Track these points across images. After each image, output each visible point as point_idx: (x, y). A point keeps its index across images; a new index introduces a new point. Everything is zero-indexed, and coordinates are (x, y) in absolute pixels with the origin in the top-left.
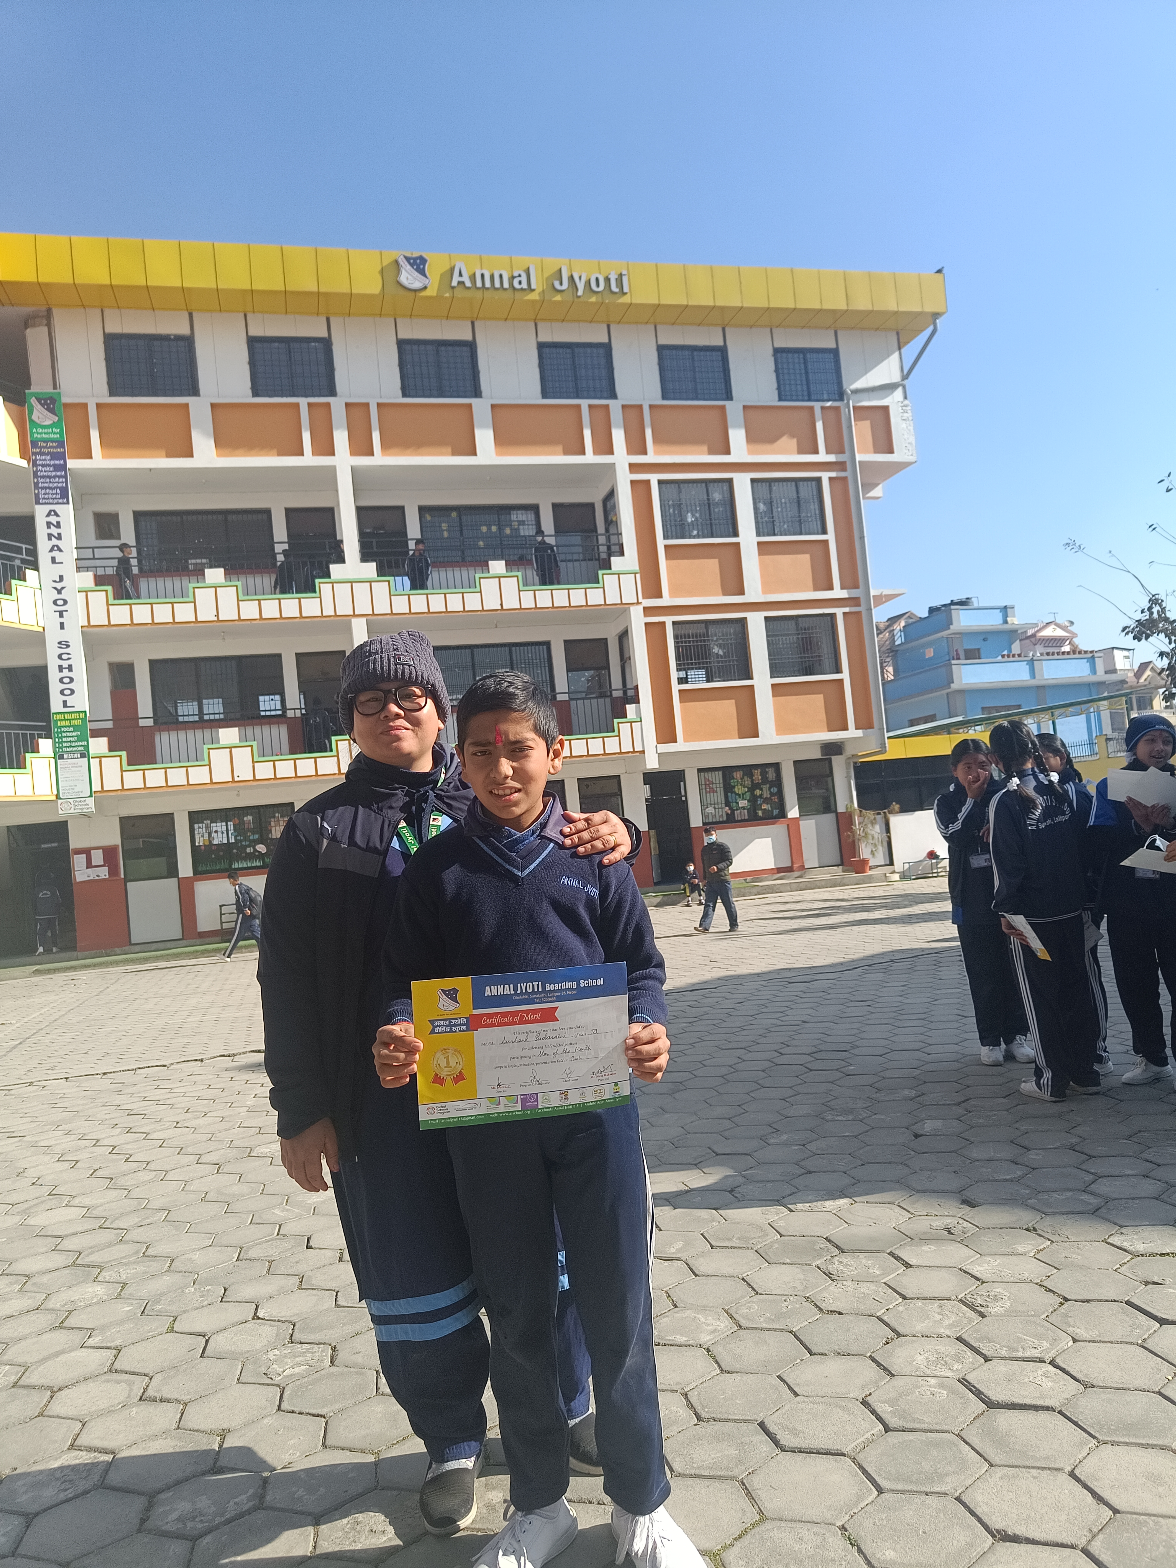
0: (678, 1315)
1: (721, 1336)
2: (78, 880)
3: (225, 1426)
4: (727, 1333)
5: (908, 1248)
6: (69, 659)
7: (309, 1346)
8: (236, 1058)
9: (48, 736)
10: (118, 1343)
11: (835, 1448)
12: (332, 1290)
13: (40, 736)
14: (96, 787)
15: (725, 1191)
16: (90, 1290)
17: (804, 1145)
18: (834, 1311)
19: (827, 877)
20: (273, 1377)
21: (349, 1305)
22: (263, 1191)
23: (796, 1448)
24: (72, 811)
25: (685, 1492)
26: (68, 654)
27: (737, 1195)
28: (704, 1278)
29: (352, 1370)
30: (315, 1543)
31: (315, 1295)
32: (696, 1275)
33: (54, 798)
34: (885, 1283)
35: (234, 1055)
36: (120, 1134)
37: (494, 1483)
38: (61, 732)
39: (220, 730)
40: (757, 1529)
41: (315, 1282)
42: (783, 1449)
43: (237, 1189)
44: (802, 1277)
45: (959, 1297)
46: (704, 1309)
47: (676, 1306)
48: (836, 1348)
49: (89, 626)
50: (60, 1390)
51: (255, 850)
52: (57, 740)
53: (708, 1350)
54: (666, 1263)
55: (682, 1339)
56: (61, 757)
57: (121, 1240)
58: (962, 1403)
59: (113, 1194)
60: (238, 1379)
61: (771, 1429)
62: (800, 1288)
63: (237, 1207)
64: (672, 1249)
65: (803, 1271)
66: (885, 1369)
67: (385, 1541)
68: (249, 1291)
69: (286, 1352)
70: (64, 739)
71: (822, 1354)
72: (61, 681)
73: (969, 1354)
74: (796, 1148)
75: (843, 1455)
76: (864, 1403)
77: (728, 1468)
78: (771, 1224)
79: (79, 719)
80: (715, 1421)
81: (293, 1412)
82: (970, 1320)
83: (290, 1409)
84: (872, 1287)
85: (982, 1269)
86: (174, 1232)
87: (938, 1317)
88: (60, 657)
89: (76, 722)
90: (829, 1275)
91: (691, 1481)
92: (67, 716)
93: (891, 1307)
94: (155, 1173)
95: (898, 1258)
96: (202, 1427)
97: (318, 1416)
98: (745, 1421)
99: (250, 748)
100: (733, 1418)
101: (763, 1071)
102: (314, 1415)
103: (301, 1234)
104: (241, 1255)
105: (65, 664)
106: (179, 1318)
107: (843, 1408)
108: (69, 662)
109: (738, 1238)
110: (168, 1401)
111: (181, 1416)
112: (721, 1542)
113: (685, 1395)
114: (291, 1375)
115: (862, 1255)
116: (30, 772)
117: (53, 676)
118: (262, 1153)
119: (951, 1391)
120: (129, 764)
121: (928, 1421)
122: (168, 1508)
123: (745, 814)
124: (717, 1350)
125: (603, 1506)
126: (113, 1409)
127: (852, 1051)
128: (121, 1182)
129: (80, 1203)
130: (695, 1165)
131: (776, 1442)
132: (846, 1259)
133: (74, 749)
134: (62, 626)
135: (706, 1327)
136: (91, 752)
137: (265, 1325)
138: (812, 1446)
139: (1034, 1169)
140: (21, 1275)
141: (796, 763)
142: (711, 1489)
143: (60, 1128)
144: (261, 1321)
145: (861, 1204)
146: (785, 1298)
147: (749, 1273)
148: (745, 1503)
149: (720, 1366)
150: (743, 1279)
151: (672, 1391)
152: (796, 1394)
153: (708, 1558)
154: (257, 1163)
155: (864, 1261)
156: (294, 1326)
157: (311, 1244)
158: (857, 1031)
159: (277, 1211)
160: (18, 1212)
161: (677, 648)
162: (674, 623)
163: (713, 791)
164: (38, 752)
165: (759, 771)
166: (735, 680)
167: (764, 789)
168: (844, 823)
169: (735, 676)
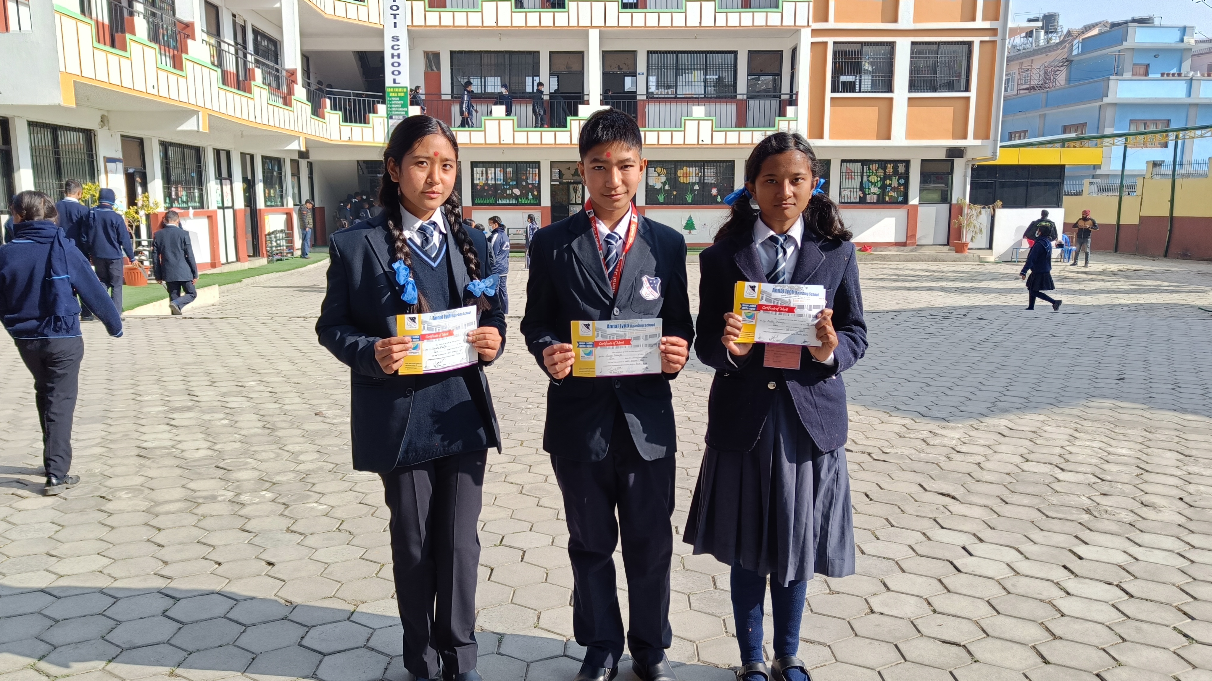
6: (398, 49)
9: (384, 102)
13: (378, 102)
19: (933, 253)
26: (398, 45)
38: (392, 101)
51: (512, 193)
52: (389, 106)
56: (391, 118)
70: (393, 106)
72: (393, 65)
79: (403, 92)
88: (393, 47)
89: (401, 94)
92: (396, 90)
105: (396, 53)
108: (398, 51)
116: (372, 127)
117: (388, 61)
123: (875, 199)
133: (400, 113)
134: (395, 23)
141: (923, 161)
161: (834, 64)
162: (835, 43)
163: (852, 178)
164: (377, 113)
165: (892, 165)
166: (878, 92)
167: (893, 180)
168: (955, 212)
169: (879, 89)
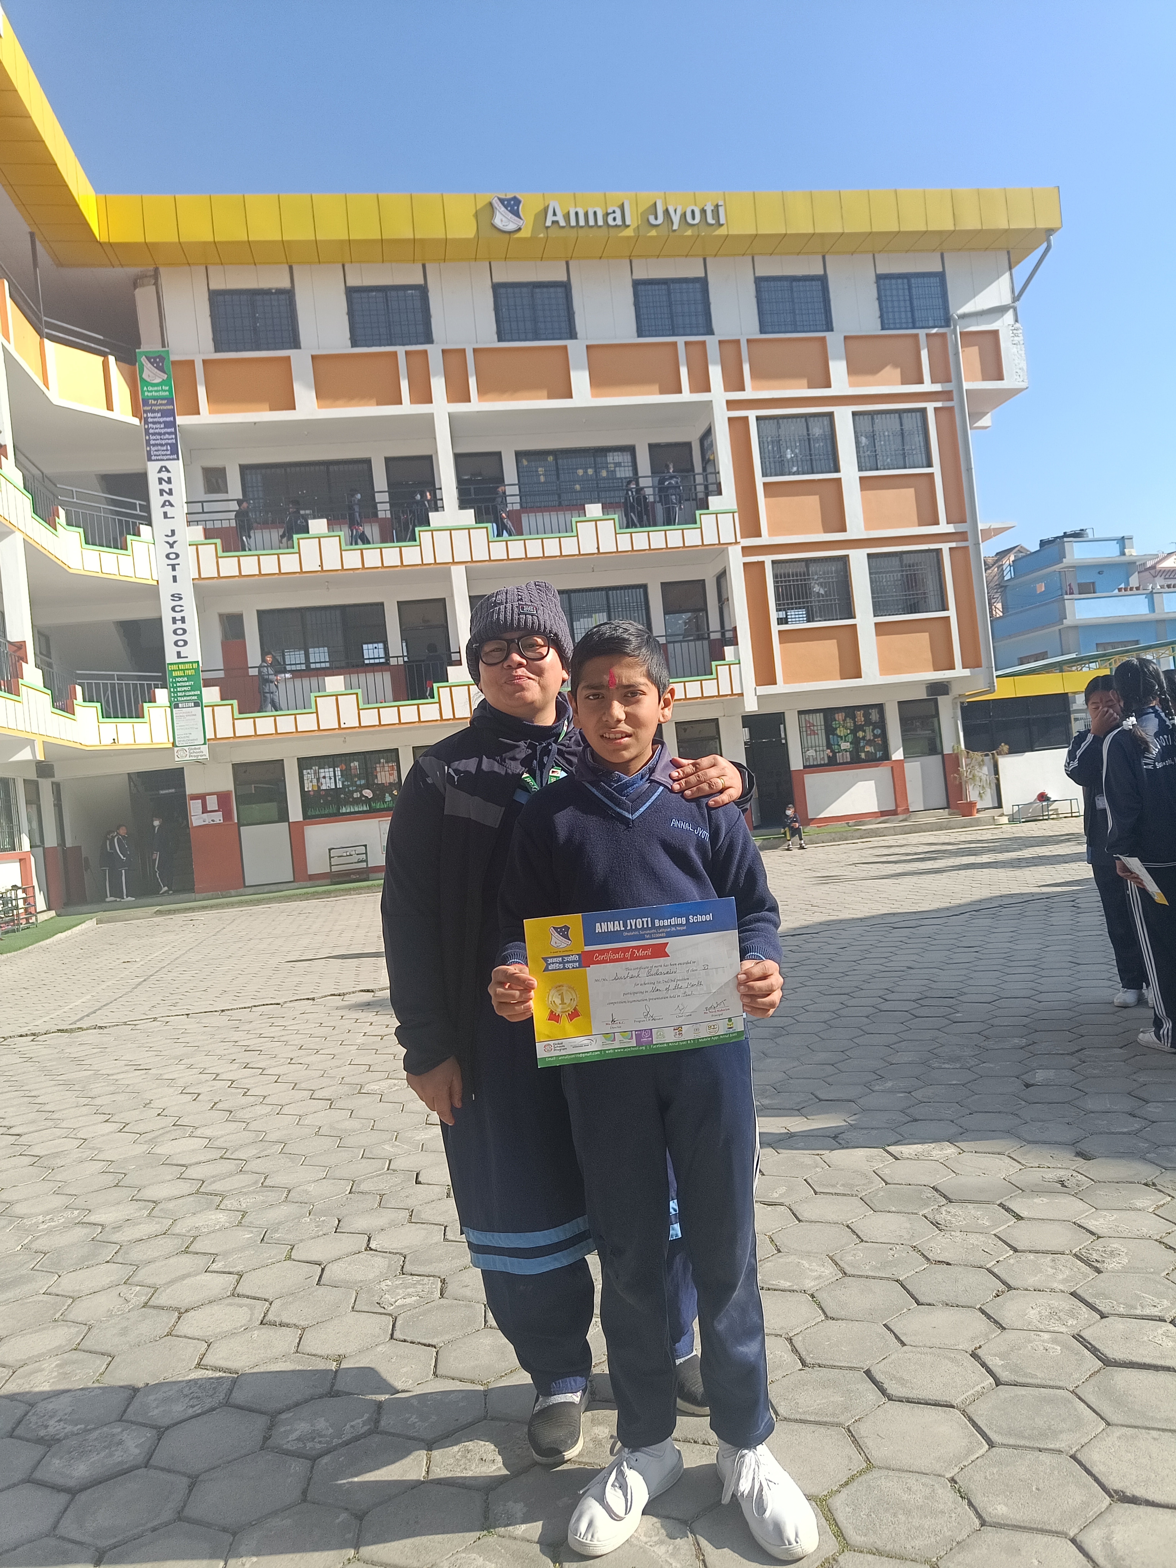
0: (782, 1260)
1: (826, 1283)
2: (194, 825)
3: (341, 1352)
4: (831, 1280)
5: (1019, 1199)
6: (182, 611)
7: (419, 1278)
8: (346, 997)
9: (164, 686)
10: (239, 1268)
11: (944, 1399)
12: (440, 1225)
13: (157, 687)
14: (210, 735)
15: (828, 1137)
16: (213, 1217)
17: (910, 1093)
18: (942, 1262)
19: (932, 820)
20: (386, 1307)
21: (457, 1240)
22: (373, 1126)
23: (904, 1397)
24: (188, 758)
25: (790, 1436)
26: (181, 606)
27: (841, 1142)
28: (808, 1223)
29: (461, 1302)
30: (428, 1468)
31: (425, 1229)
32: (800, 1221)
33: (171, 746)
34: (995, 1235)
35: (344, 994)
36: (238, 1069)
37: (600, 1418)
38: (176, 682)
39: (326, 678)
40: (864, 1477)
41: (425, 1216)
42: (890, 1398)
43: (349, 1124)
44: (909, 1226)
45: (1074, 1252)
46: (808, 1254)
47: (779, 1251)
48: (944, 1298)
49: (200, 578)
50: (186, 1311)
51: (362, 796)
52: (172, 690)
53: (813, 1296)
54: (769, 1208)
55: (786, 1284)
56: (177, 706)
57: (241, 1171)
58: (1077, 1360)
59: (233, 1126)
60: (353, 1308)
61: (877, 1378)
62: (906, 1236)
63: (349, 1141)
64: (775, 1194)
65: (910, 1219)
66: (996, 1322)
67: (495, 1470)
68: (362, 1223)
69: (397, 1282)
70: (179, 689)
71: (930, 1305)
72: (175, 632)
73: (1084, 1310)
74: (901, 1095)
75: (953, 1407)
76: (974, 1355)
77: (833, 1415)
78: (876, 1171)
79: (193, 669)
80: (820, 1367)
81: (405, 1341)
82: (1086, 1276)
83: (402, 1338)
84: (982, 1238)
85: (1097, 1223)
86: (290, 1164)
87: (1051, 1271)
88: (173, 609)
89: (190, 672)
90: (936, 1224)
91: (796, 1426)
92: (181, 667)
93: (1001, 1259)
94: (271, 1107)
95: (1008, 1210)
96: (319, 1352)
97: (429, 1345)
98: (851, 1368)
99: (355, 696)
100: (839, 1364)
101: (867, 1017)
102: (425, 1345)
103: (410, 1169)
104: (354, 1188)
105: (178, 616)
106: (296, 1247)
107: (953, 1360)
108: (182, 614)
109: (843, 1185)
110: (287, 1325)
111: (300, 1341)
112: (828, 1489)
113: (790, 1340)
114: (403, 1305)
115: (970, 1206)
116: (148, 721)
117: (168, 627)
118: (372, 1090)
119: (1065, 1347)
120: (240, 713)
121: (1041, 1376)
122: (289, 1428)
123: (848, 757)
124: (821, 1296)
125: (708, 1447)
126: (236, 1331)
127: (959, 998)
128: (240, 1114)
129: (202, 1134)
130: (798, 1110)
131: (883, 1391)
132: (953, 1209)
133: (188, 698)
134: (175, 579)
135: (810, 1273)
136: (204, 702)
137: (377, 1256)
138: (920, 1397)
139: (1154, 1122)
140: (148, 1201)
141: (900, 703)
142: (817, 1434)
143: (182, 1062)
144: (373, 1252)
145: (970, 1154)
146: (891, 1246)
147: (854, 1220)
148: (852, 1450)
149: (824, 1313)
150: (848, 1226)
151: (776, 1335)
152: (903, 1344)
153: (814, 1503)
154: (367, 1099)
155: (973, 1212)
156: (405, 1258)
157: (420, 1179)
158: (966, 978)
159: (387, 1147)
160: (146, 1141)
161: (776, 588)
162: (773, 562)
163: (814, 733)
164: (155, 702)
165: (862, 712)
166: (837, 619)
167: (867, 731)
168: (950, 764)
169: (837, 615)
